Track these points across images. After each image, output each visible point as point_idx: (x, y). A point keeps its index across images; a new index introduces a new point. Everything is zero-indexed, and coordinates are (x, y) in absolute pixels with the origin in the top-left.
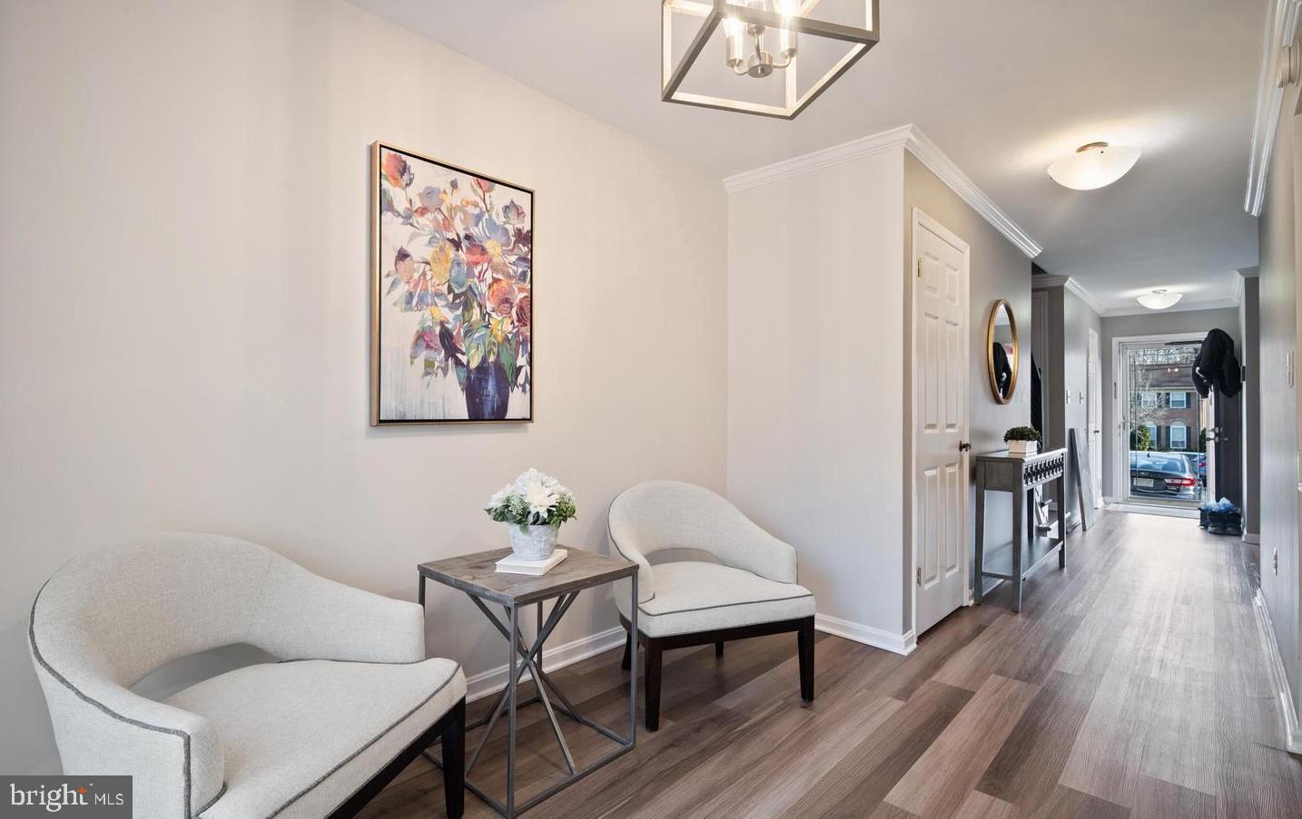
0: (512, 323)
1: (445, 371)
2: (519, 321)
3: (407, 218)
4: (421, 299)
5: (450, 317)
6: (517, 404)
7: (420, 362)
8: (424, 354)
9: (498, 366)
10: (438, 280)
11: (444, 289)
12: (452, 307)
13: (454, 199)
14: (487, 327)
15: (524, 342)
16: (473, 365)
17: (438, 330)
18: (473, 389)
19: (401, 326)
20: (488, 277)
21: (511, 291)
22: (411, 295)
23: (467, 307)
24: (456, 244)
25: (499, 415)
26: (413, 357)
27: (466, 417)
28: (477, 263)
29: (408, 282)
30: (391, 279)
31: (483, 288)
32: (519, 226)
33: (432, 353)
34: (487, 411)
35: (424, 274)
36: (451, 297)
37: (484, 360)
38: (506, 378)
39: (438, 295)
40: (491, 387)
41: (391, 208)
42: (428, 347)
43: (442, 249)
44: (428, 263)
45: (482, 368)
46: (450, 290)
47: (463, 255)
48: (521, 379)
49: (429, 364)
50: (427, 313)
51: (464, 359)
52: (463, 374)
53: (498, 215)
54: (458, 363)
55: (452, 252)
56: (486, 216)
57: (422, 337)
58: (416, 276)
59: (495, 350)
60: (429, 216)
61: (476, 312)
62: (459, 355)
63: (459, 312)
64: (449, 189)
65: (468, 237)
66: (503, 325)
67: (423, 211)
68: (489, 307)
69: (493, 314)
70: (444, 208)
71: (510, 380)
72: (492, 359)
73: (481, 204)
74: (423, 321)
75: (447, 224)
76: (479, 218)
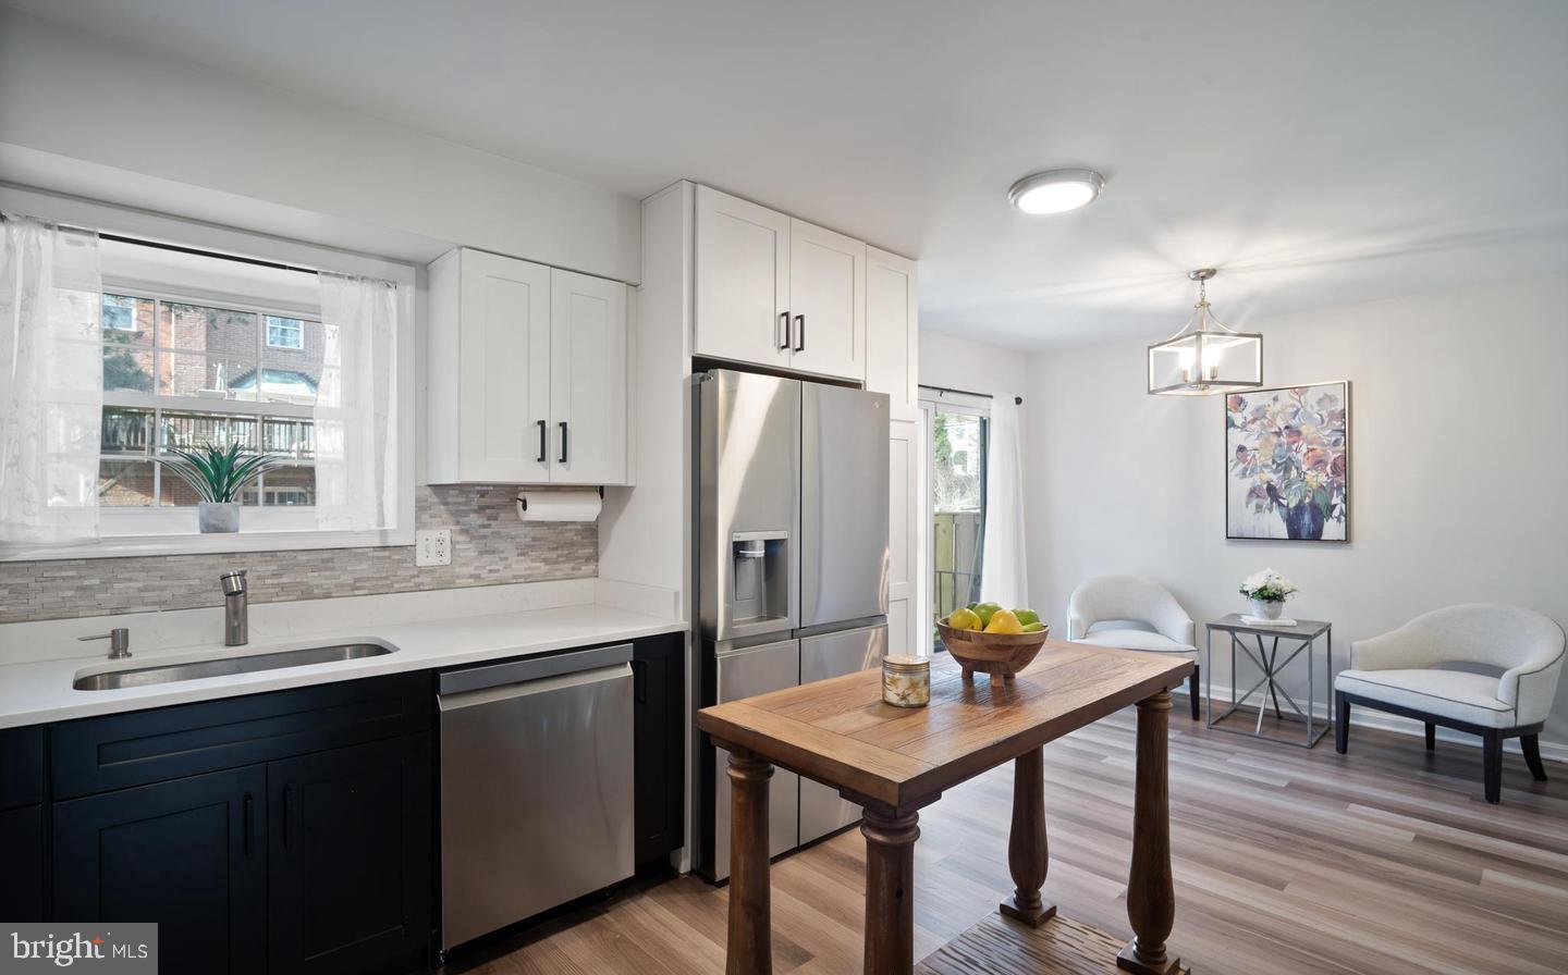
0: (1327, 475)
1: (1271, 510)
2: (1333, 473)
3: (1244, 427)
4: (1252, 471)
5: (1275, 479)
6: (1332, 529)
7: (1253, 505)
8: (1255, 501)
9: (1314, 507)
10: (1264, 457)
11: (1270, 462)
12: (1276, 472)
13: (1277, 407)
14: (1302, 481)
15: (1339, 488)
16: (1292, 505)
17: (1265, 486)
18: (1293, 520)
19: (1240, 487)
20: (1304, 449)
21: (1326, 454)
22: (1246, 469)
23: (1287, 470)
24: (1278, 434)
25: (1315, 536)
26: (1247, 503)
27: (1287, 537)
28: (1295, 442)
29: (1244, 463)
30: (1233, 464)
31: (1300, 457)
32: (1333, 409)
33: (1261, 500)
34: (1304, 534)
35: (1254, 456)
36: (1274, 467)
37: (1301, 502)
38: (1320, 513)
39: (1266, 466)
40: (1307, 519)
41: (1233, 425)
42: (1258, 497)
43: (1267, 440)
44: (1256, 450)
45: (1300, 508)
46: (1274, 462)
47: (1284, 439)
48: (1336, 513)
49: (1259, 508)
50: (1257, 478)
51: (1285, 502)
52: (1284, 511)
53: (1312, 407)
54: (1280, 505)
55: (1275, 440)
56: (1302, 410)
57: (1253, 492)
58: (1249, 458)
59: (1311, 495)
60: (1258, 422)
61: (1294, 473)
62: (1281, 500)
63: (1282, 473)
64: (1271, 403)
65: (1287, 428)
66: (1318, 478)
67: (1254, 421)
68: (1304, 468)
69: (1309, 472)
70: (1268, 416)
71: (1325, 513)
72: (1307, 500)
73: (1298, 404)
74: (1254, 482)
75: (1272, 423)
76: (1296, 413)
